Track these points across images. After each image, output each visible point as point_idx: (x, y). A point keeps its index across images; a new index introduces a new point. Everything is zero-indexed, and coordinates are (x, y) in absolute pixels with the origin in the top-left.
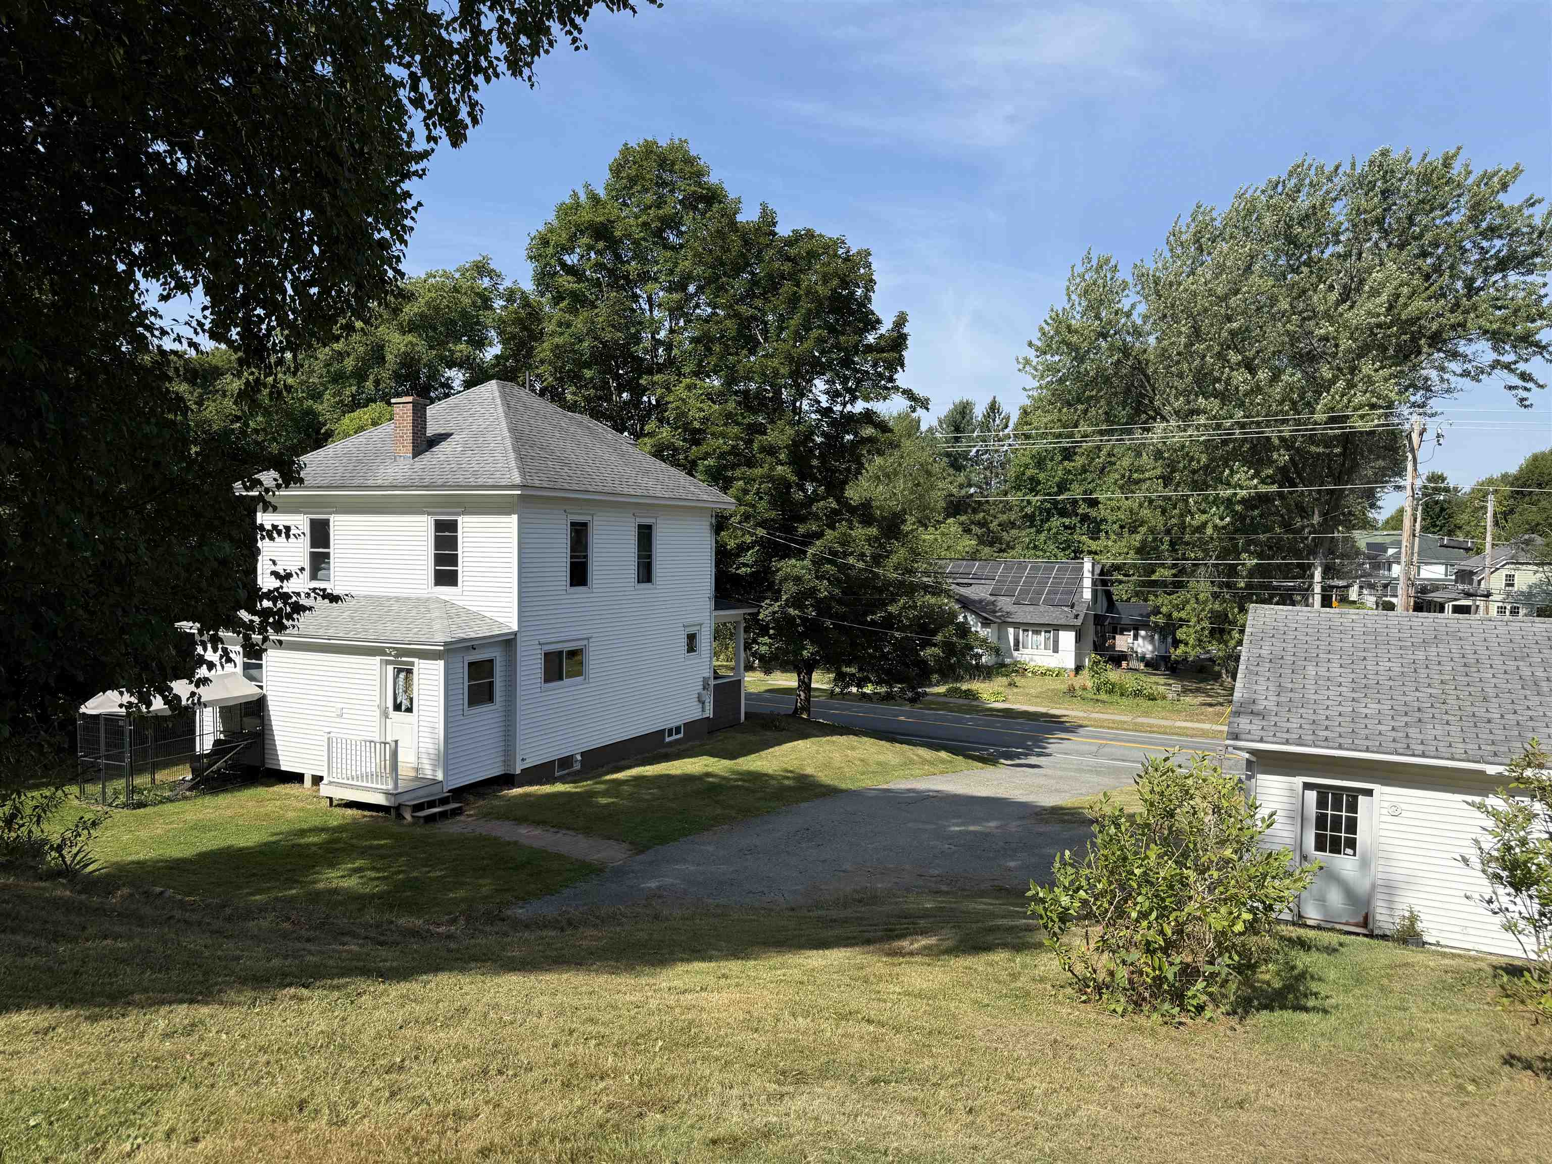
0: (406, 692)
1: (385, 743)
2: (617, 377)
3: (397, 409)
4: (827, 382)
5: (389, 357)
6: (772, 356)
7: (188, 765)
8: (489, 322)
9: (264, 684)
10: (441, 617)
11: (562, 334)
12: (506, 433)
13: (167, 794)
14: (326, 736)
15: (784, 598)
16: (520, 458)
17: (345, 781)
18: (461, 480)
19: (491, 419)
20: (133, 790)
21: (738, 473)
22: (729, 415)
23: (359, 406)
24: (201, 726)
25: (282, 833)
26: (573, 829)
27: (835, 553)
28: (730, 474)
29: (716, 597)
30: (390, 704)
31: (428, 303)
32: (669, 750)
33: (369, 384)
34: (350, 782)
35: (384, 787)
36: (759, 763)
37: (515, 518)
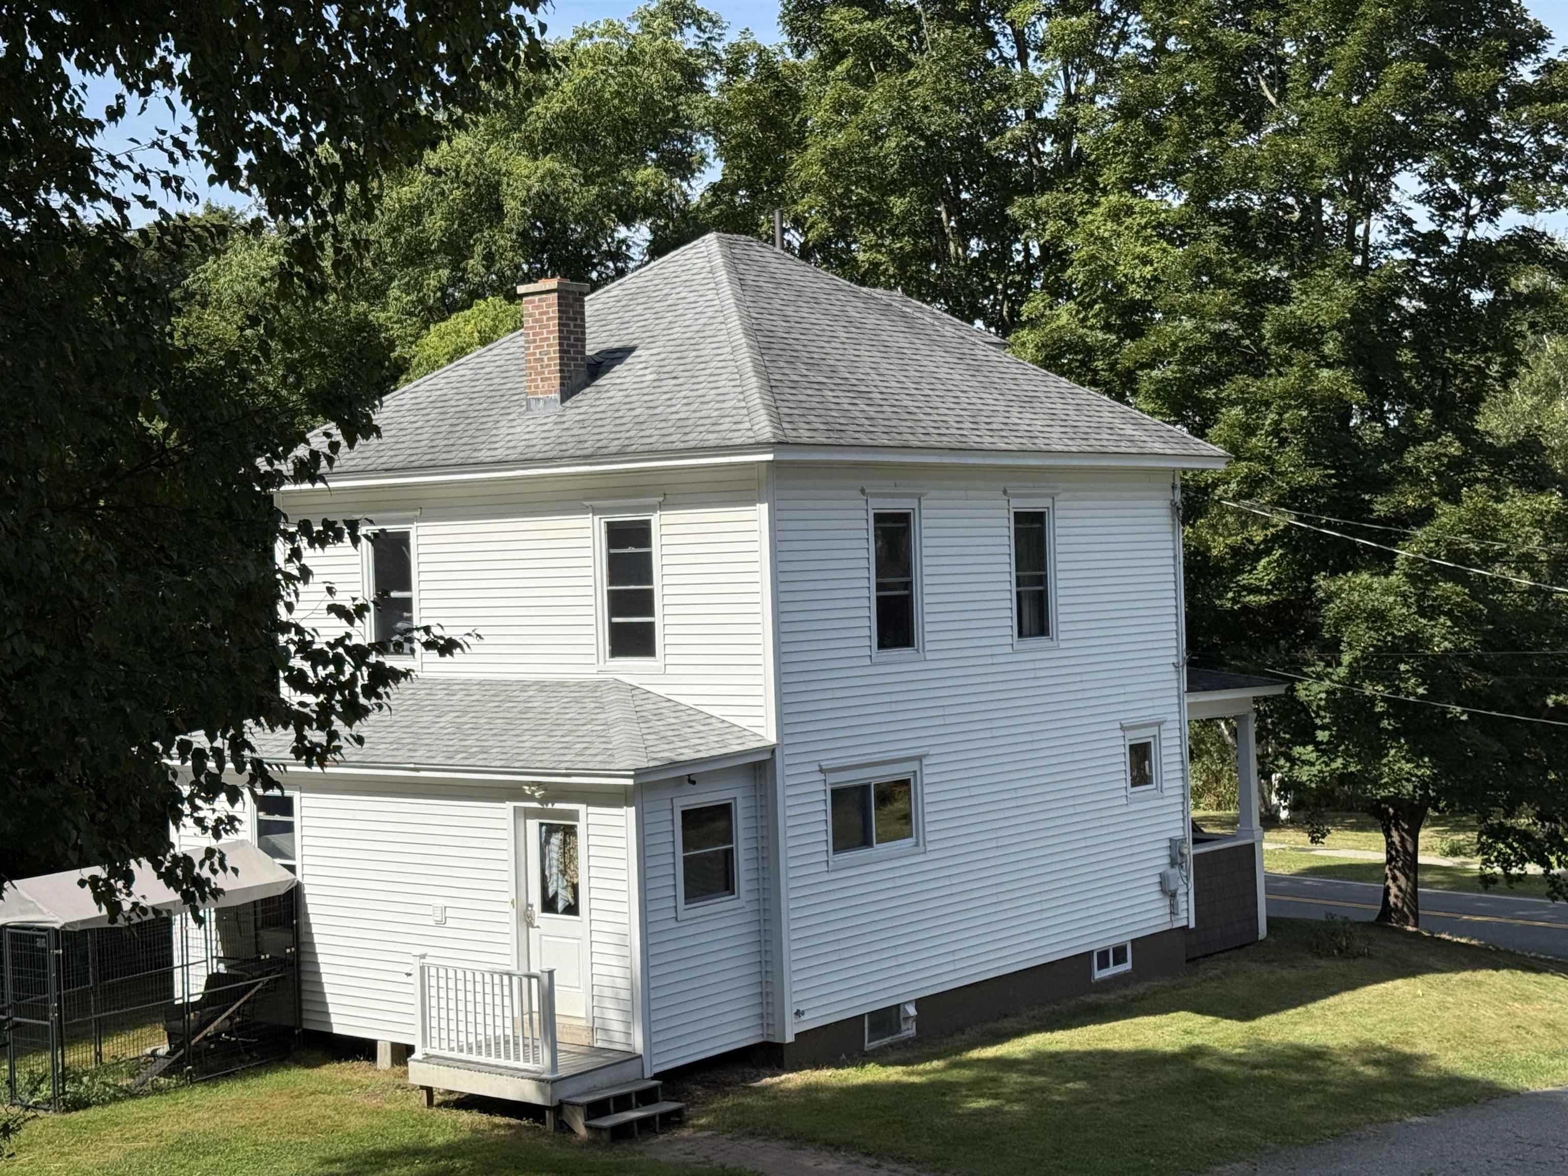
0: (564, 873)
1: (530, 977)
2: (955, 207)
3: (527, 307)
4: (1426, 178)
5: (510, 205)
6: (1296, 131)
7: (160, 1029)
8: (698, 116)
9: (297, 863)
10: (627, 720)
11: (842, 126)
12: (740, 339)
13: (125, 1082)
14: (417, 963)
15: (1346, 659)
16: (770, 387)
17: (455, 1055)
18: (656, 441)
19: (710, 312)
20: (64, 1075)
21: (1229, 390)
22: (1205, 266)
23: (454, 307)
24: (185, 947)
25: (340, 1160)
26: (909, 1161)
27: (1459, 555)
28: (1210, 393)
29: (1190, 664)
30: (535, 898)
31: (578, 91)
32: (1105, 998)
33: (475, 263)
34: (464, 1056)
35: (530, 1066)
36: (1307, 1030)
37: (763, 509)
